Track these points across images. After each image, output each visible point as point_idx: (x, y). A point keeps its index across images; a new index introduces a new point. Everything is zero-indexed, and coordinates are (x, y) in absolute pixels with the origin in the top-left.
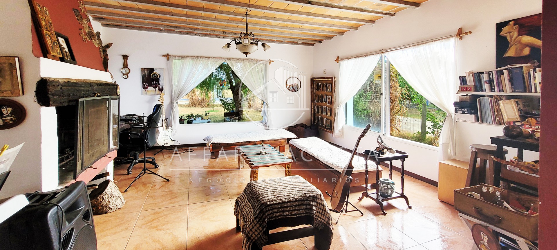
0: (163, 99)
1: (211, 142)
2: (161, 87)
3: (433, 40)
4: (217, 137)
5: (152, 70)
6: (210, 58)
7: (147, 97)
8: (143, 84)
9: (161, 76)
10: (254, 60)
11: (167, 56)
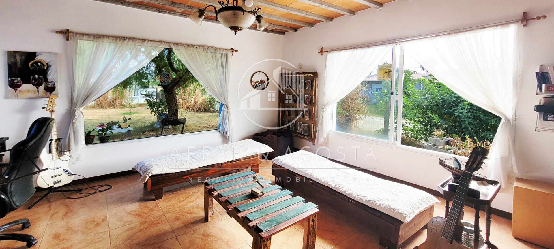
0: (54, 106)
1: (150, 175)
2: (50, 85)
3: (482, 27)
4: (159, 164)
5: (32, 55)
6: (145, 40)
7: (17, 103)
8: (10, 79)
9: (51, 66)
10: (212, 47)
11: (66, 33)
